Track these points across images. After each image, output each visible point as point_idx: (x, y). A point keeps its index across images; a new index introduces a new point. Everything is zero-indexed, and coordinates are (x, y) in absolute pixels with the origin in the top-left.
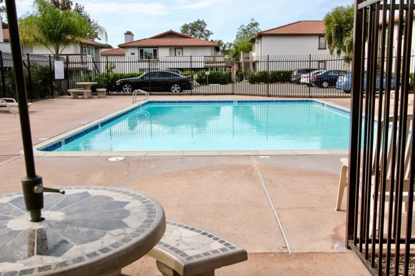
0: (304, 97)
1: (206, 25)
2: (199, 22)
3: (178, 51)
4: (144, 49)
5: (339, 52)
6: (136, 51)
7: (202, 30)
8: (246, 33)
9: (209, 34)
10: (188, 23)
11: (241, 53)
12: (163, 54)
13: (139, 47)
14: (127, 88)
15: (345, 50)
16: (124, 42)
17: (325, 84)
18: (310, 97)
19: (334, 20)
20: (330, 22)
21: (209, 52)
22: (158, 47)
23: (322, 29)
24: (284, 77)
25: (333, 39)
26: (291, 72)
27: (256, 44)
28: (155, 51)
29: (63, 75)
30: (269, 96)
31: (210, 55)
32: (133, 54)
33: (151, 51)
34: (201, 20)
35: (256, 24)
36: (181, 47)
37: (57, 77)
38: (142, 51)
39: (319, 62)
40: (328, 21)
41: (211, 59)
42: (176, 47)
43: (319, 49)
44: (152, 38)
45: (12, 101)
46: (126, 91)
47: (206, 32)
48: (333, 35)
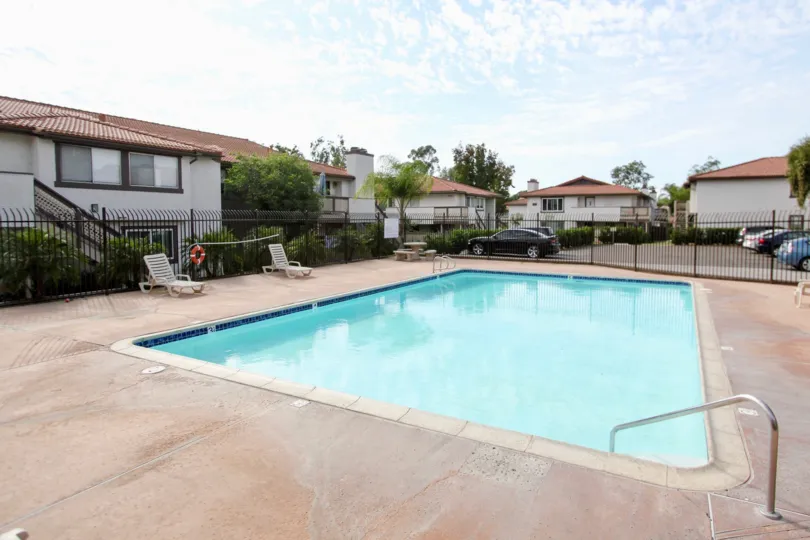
1: (644, 166)
2: (635, 163)
3: (588, 200)
4: (548, 199)
6: (539, 202)
7: (639, 173)
9: (648, 177)
10: (620, 166)
11: (675, 202)
12: (569, 203)
13: (541, 197)
14: (478, 249)
19: (801, 155)
20: (796, 158)
21: (628, 202)
22: (564, 196)
23: (785, 169)
24: (727, 238)
25: (800, 184)
26: (738, 230)
28: (560, 201)
31: (629, 206)
32: (535, 204)
33: (557, 200)
34: (638, 161)
36: (593, 196)
37: (387, 235)
38: (545, 201)
40: (792, 158)
42: (588, 197)
43: (791, 196)
44: (560, 186)
45: (297, 265)
46: (476, 251)
47: (645, 176)
48: (800, 178)
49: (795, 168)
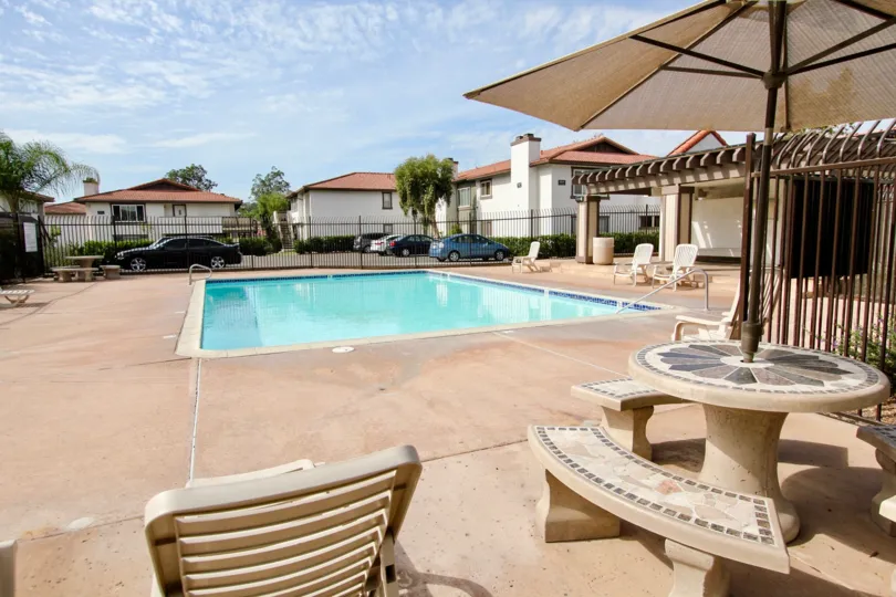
0: (409, 267)
1: (205, 172)
2: (193, 168)
3: (177, 209)
4: (121, 206)
5: (414, 213)
6: (108, 211)
7: (200, 180)
8: (265, 185)
9: (210, 186)
10: (177, 169)
11: (275, 213)
12: (152, 213)
13: (111, 203)
14: (138, 265)
15: (423, 211)
16: (83, 195)
17: (405, 252)
18: (417, 267)
19: (407, 172)
20: (403, 175)
22: (145, 202)
23: (393, 184)
24: (343, 245)
25: (408, 196)
27: (298, 201)
28: (140, 209)
29: (35, 245)
30: (363, 268)
31: (228, 215)
32: (101, 212)
33: (134, 208)
34: (196, 165)
35: (279, 174)
36: (184, 204)
37: (28, 250)
38: (116, 210)
39: (385, 225)
40: (400, 176)
41: (233, 221)
42: (175, 204)
43: (384, 208)
44: (132, 189)
46: (136, 268)
47: (206, 183)
48: (408, 192)
49: (403, 184)
